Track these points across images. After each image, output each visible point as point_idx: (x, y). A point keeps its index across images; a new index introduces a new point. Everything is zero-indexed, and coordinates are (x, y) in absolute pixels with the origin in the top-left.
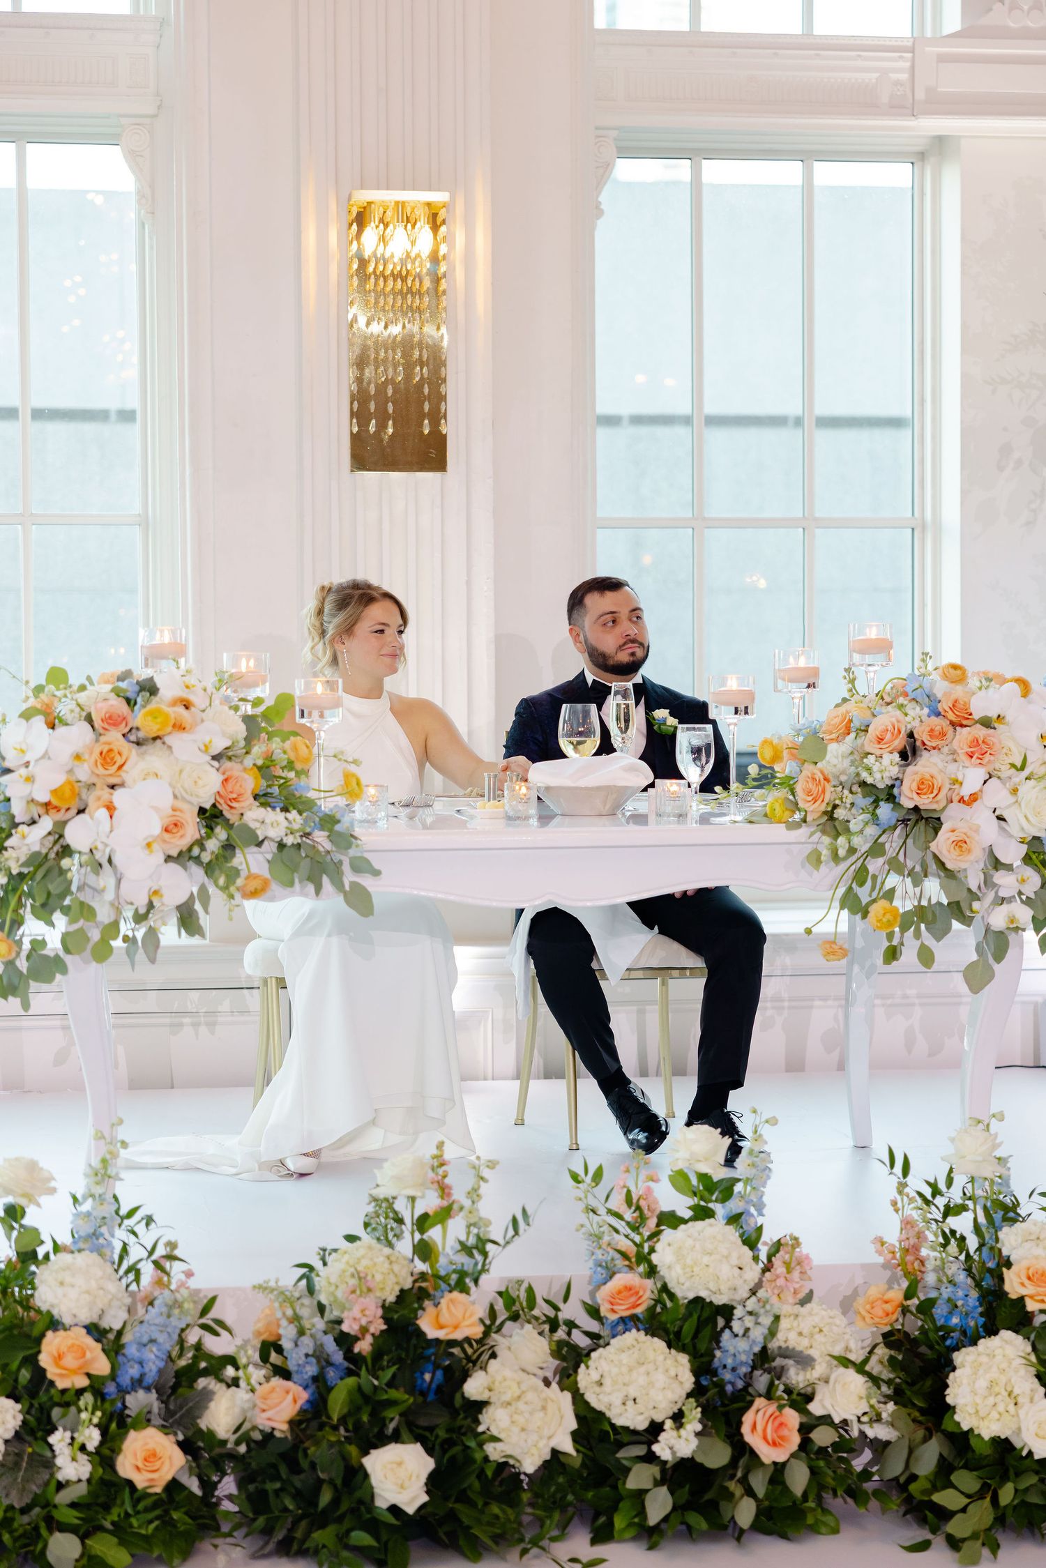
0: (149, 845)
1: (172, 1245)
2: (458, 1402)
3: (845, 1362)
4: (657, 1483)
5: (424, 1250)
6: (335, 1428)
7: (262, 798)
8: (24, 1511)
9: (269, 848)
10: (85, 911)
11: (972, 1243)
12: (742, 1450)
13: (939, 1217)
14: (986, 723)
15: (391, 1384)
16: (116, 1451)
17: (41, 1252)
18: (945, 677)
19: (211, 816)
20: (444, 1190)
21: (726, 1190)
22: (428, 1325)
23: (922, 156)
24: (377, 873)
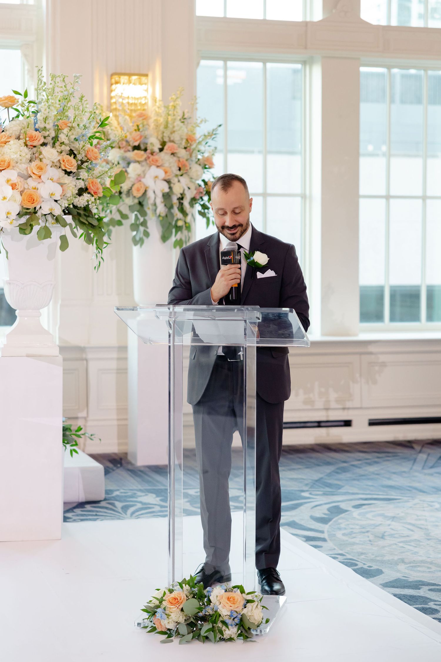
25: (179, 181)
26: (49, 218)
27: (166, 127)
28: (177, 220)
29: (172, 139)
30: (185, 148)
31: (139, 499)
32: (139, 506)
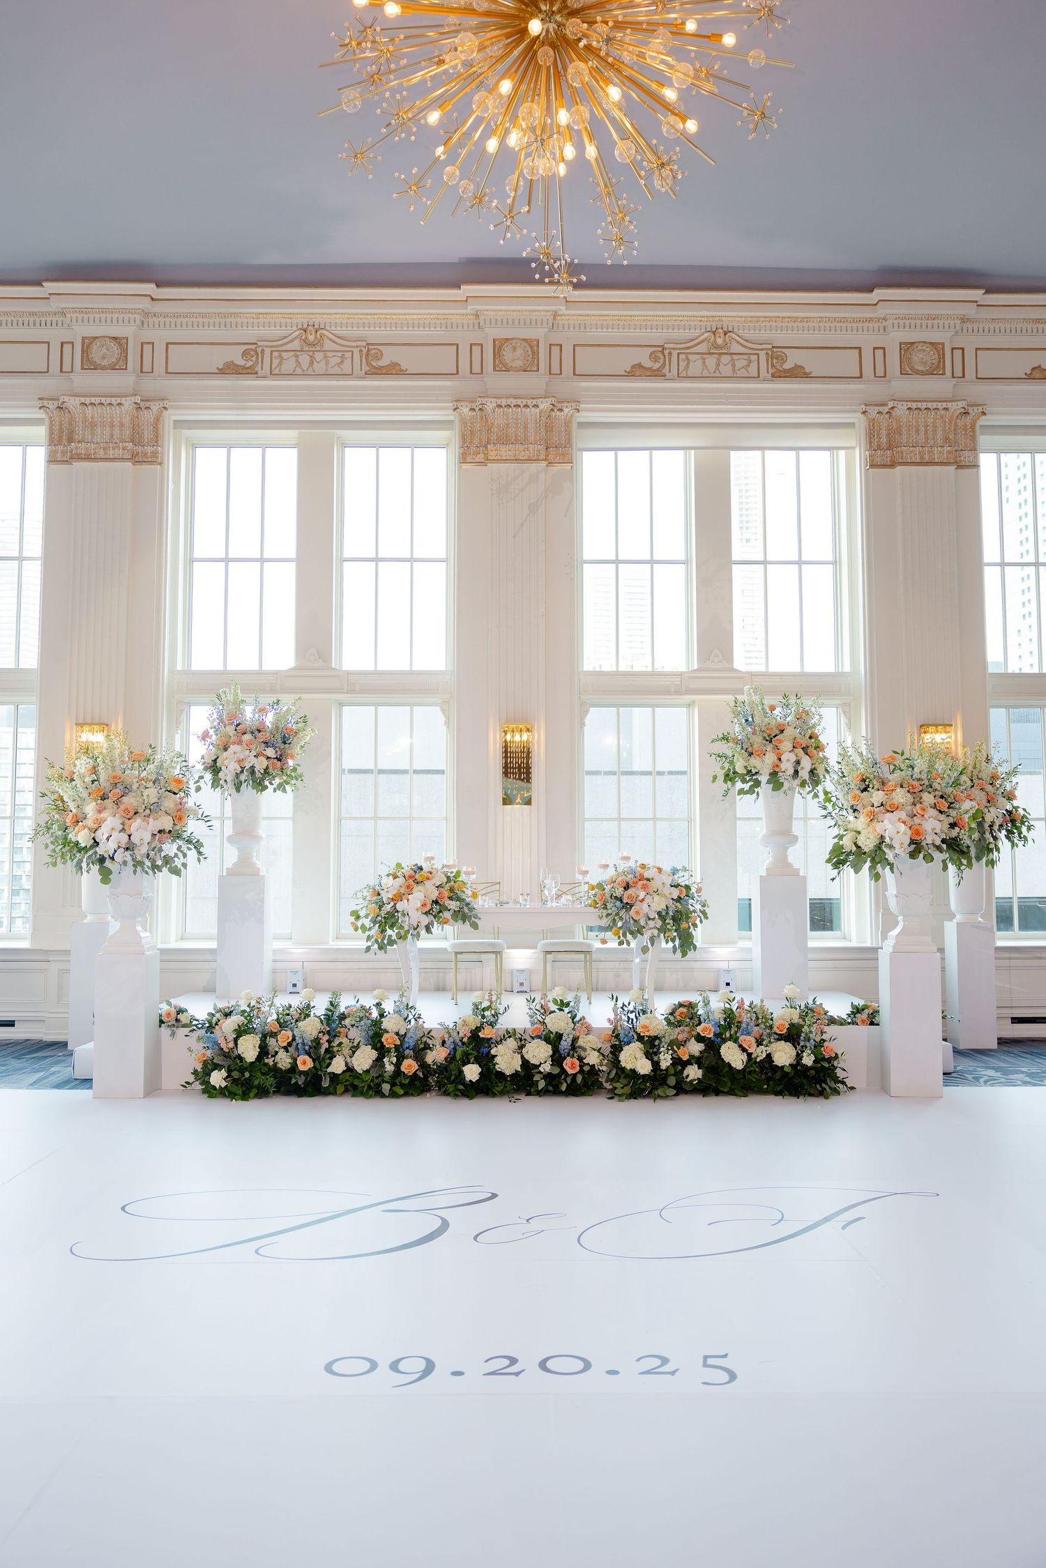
0: (418, 910)
1: (420, 1015)
2: (490, 1056)
3: (595, 1050)
4: (541, 1079)
5: (483, 1017)
6: (458, 1062)
7: (450, 898)
8: (377, 1078)
9: (452, 912)
10: (401, 927)
11: (635, 1020)
12: (563, 1071)
13: (626, 1013)
14: (648, 880)
15: (472, 1049)
16: (401, 1064)
17: (385, 1014)
18: (640, 867)
19: (436, 902)
20: (491, 1002)
21: (568, 1005)
22: (481, 1035)
23: (689, 705)
24: (480, 919)
25: (989, 811)
26: (931, 846)
27: (975, 768)
28: (989, 843)
29: (980, 777)
30: (991, 784)
31: (983, 1073)
32: (986, 1078)
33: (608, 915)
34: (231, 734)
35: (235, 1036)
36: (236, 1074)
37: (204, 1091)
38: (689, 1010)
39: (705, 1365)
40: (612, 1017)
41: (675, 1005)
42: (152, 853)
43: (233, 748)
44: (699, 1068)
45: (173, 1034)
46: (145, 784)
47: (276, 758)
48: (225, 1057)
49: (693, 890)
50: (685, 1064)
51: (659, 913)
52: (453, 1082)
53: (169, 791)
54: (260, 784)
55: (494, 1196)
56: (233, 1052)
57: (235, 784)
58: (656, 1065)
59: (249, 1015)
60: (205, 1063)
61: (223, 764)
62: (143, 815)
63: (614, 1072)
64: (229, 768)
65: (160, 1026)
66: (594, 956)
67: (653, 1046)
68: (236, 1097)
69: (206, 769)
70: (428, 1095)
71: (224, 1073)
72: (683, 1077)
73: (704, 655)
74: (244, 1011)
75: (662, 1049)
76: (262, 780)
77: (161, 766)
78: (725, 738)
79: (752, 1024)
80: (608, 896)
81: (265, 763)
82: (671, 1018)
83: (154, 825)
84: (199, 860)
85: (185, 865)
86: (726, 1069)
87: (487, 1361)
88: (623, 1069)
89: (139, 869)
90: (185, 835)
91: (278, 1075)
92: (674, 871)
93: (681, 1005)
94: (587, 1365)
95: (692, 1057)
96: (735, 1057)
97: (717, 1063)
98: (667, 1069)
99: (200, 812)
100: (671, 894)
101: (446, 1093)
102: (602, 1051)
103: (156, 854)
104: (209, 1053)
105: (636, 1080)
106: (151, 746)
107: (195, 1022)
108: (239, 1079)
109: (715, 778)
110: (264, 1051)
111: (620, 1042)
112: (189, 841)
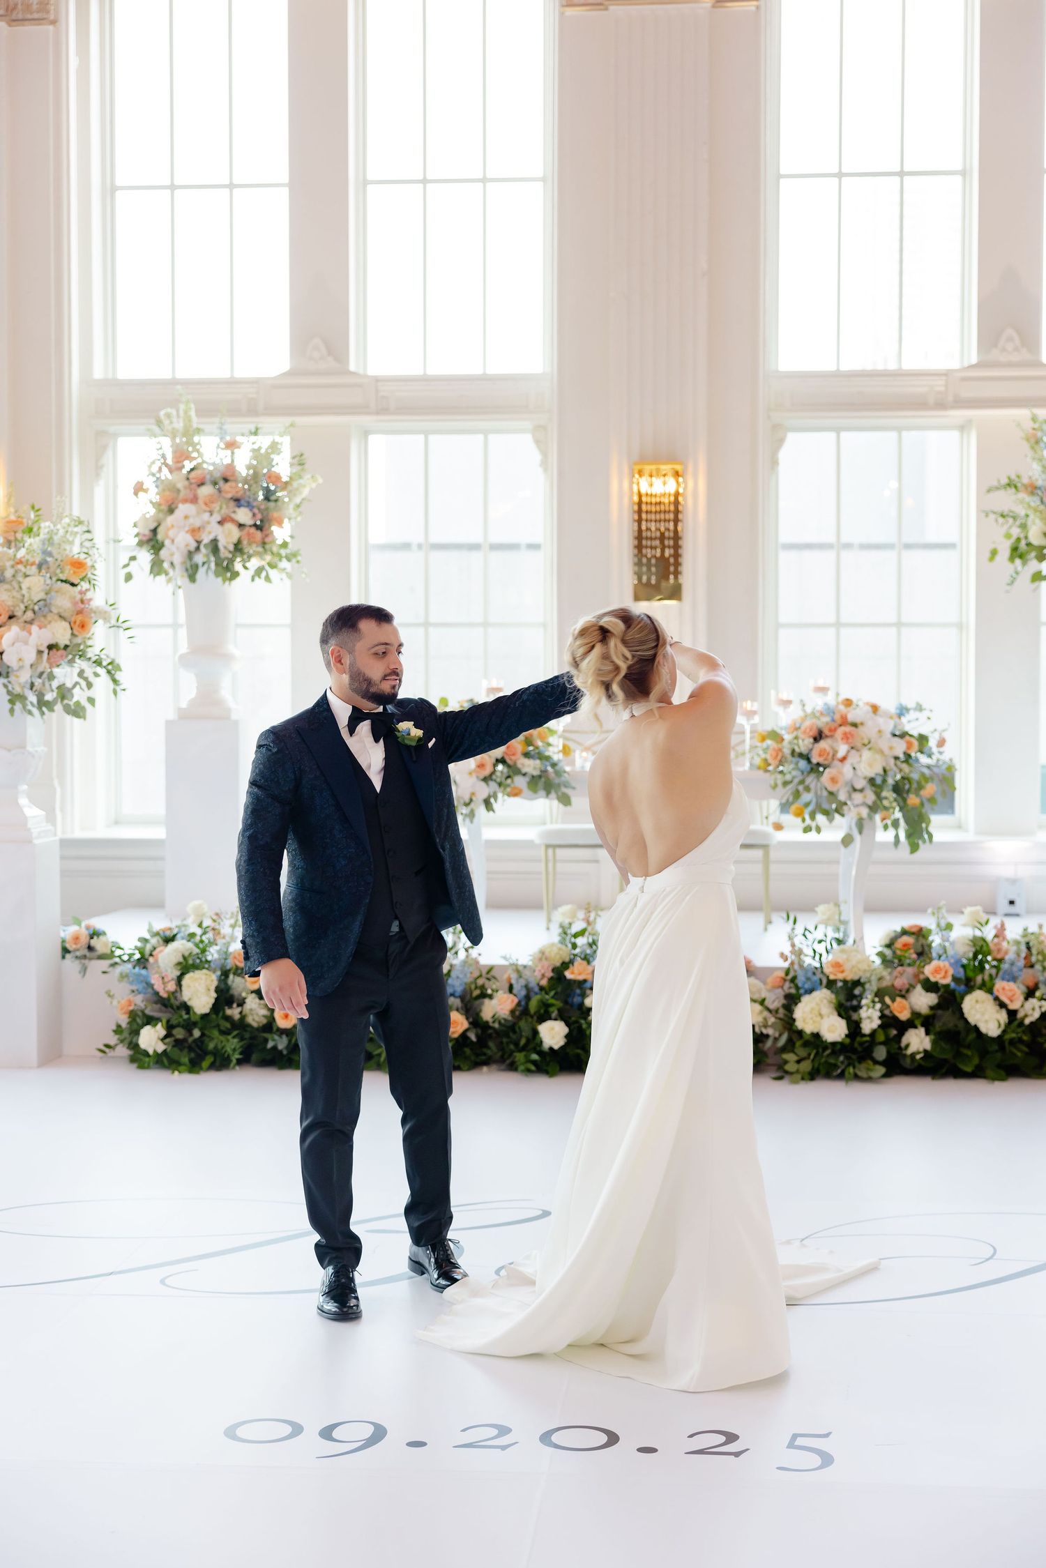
0: (470, 773)
2: (584, 1009)
5: (574, 946)
6: (532, 1017)
7: (527, 755)
9: (528, 779)
11: (825, 956)
13: (810, 943)
14: (855, 725)
15: (553, 997)
18: (843, 705)
19: (501, 761)
20: (588, 923)
22: (568, 975)
23: (961, 427)
24: (574, 788)
33: (785, 784)
34: (180, 485)
35: (178, 973)
36: (179, 1033)
37: (133, 1060)
38: (917, 940)
39: (791, 1445)
40: (787, 950)
41: (895, 931)
42: (38, 682)
43: (183, 509)
44: (927, 1033)
45: (84, 970)
46: (23, 569)
47: (255, 525)
48: (165, 1006)
49: (932, 743)
50: (904, 1027)
51: (872, 781)
52: (523, 1049)
53: (62, 581)
54: (228, 569)
55: (546, 1214)
56: (176, 998)
57: (187, 570)
58: (854, 1028)
59: (202, 941)
60: (133, 1015)
61: (167, 536)
62: (22, 620)
63: (785, 1037)
64: (177, 541)
65: (63, 957)
66: (773, 855)
67: (851, 996)
68: (182, 1068)
69: (141, 544)
70: (485, 1069)
71: (160, 1030)
72: (900, 1048)
73: (989, 337)
74: (192, 935)
75: (864, 1002)
76: (231, 561)
77: (50, 541)
78: (1011, 484)
79: (1021, 963)
80: (787, 751)
81: (235, 534)
82: (888, 952)
83: (40, 636)
84: (115, 692)
85: (91, 701)
86: (972, 1036)
87: (464, 1430)
88: (800, 1033)
89: (18, 706)
90: (91, 653)
91: (247, 1035)
92: (902, 711)
93: (904, 932)
94: (613, 1439)
95: (916, 1014)
96: (987, 1017)
97: (956, 1026)
98: (873, 1033)
99: (114, 615)
100: (891, 748)
101: (512, 1067)
102: (766, 1003)
103: (44, 684)
104: (139, 1001)
105: (820, 1050)
106: (33, 507)
107: (118, 952)
108: (185, 1040)
109: (994, 553)
110: (225, 998)
111: (797, 988)
112: (98, 663)
